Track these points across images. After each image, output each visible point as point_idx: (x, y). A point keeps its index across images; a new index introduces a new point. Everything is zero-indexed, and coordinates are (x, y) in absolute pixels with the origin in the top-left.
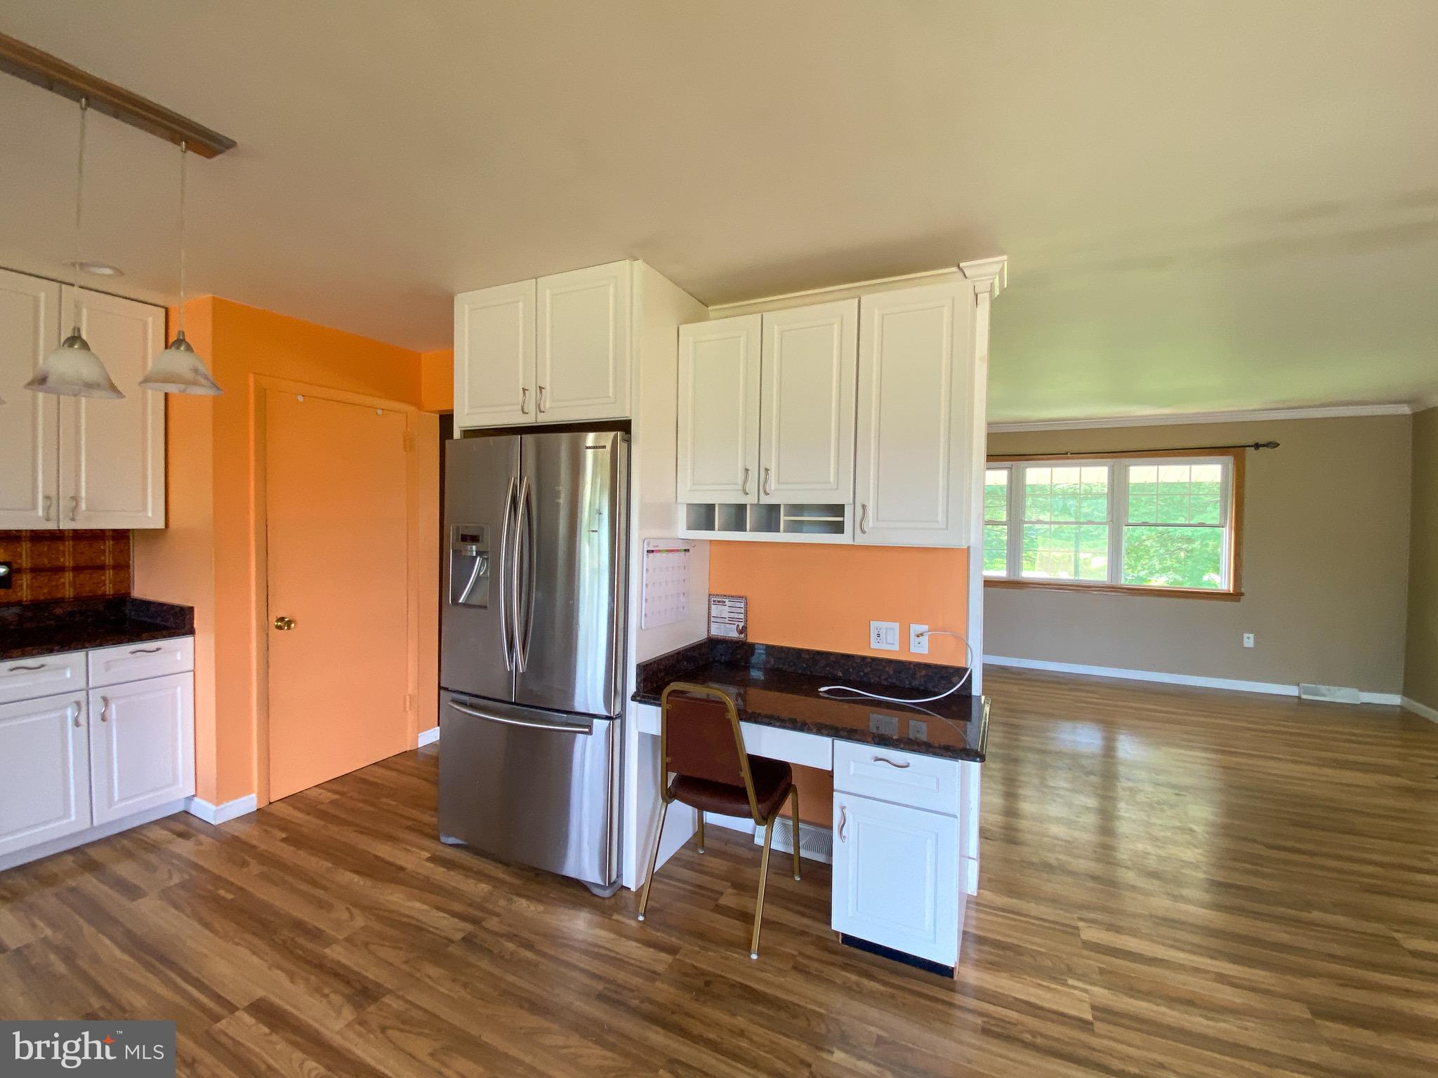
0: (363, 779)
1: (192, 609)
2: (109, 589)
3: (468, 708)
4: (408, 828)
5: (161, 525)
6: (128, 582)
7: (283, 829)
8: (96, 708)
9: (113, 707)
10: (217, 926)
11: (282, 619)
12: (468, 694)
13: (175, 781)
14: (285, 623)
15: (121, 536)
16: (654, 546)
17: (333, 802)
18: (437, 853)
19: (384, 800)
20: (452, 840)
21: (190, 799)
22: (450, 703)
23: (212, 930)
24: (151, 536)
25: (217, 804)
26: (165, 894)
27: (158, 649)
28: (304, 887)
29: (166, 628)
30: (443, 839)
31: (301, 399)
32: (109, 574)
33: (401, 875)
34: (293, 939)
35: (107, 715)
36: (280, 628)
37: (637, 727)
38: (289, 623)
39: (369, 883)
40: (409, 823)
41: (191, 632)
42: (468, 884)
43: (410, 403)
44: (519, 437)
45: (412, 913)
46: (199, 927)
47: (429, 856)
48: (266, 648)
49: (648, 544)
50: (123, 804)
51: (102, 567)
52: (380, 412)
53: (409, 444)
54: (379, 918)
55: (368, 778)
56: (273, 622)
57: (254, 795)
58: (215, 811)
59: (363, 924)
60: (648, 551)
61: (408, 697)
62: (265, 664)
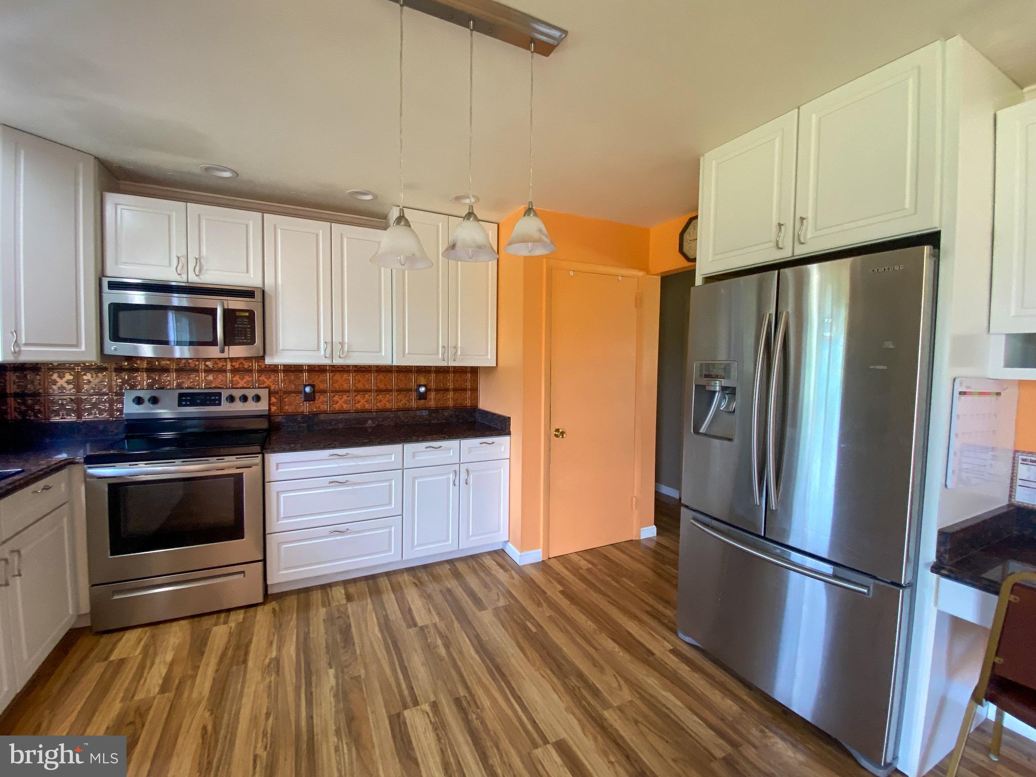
0: (605, 555)
1: (509, 418)
2: (468, 403)
3: (709, 529)
4: (647, 612)
5: (495, 365)
6: (475, 398)
7: (560, 583)
8: (463, 476)
9: (471, 476)
10: (528, 653)
11: (557, 430)
12: (711, 516)
13: (499, 530)
14: (560, 433)
15: (474, 371)
16: (967, 387)
17: (588, 570)
18: (678, 648)
19: (624, 579)
20: (687, 639)
21: (506, 542)
22: (692, 521)
23: (525, 654)
24: (489, 370)
25: (521, 551)
26: (496, 611)
27: (493, 443)
28: (579, 640)
29: (496, 429)
30: (681, 635)
31: (572, 273)
32: (469, 393)
33: (651, 658)
34: (579, 688)
35: (468, 481)
36: (557, 436)
37: (936, 603)
38: (563, 433)
39: (627, 657)
40: (649, 609)
41: (509, 434)
42: (714, 694)
43: (641, 269)
44: (777, 272)
45: (670, 706)
46: (518, 650)
47: (672, 648)
48: (549, 449)
49: (961, 384)
50: (474, 538)
51: (465, 390)
52: (620, 278)
53: (639, 301)
54: (642, 698)
55: (609, 555)
56: (553, 430)
57: (540, 550)
58: (520, 556)
59: (630, 699)
60: (961, 393)
61: (634, 499)
62: (548, 461)
